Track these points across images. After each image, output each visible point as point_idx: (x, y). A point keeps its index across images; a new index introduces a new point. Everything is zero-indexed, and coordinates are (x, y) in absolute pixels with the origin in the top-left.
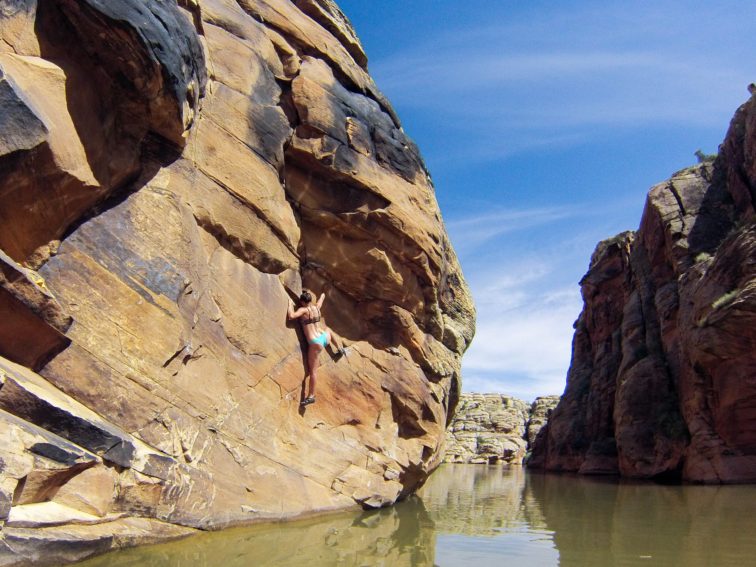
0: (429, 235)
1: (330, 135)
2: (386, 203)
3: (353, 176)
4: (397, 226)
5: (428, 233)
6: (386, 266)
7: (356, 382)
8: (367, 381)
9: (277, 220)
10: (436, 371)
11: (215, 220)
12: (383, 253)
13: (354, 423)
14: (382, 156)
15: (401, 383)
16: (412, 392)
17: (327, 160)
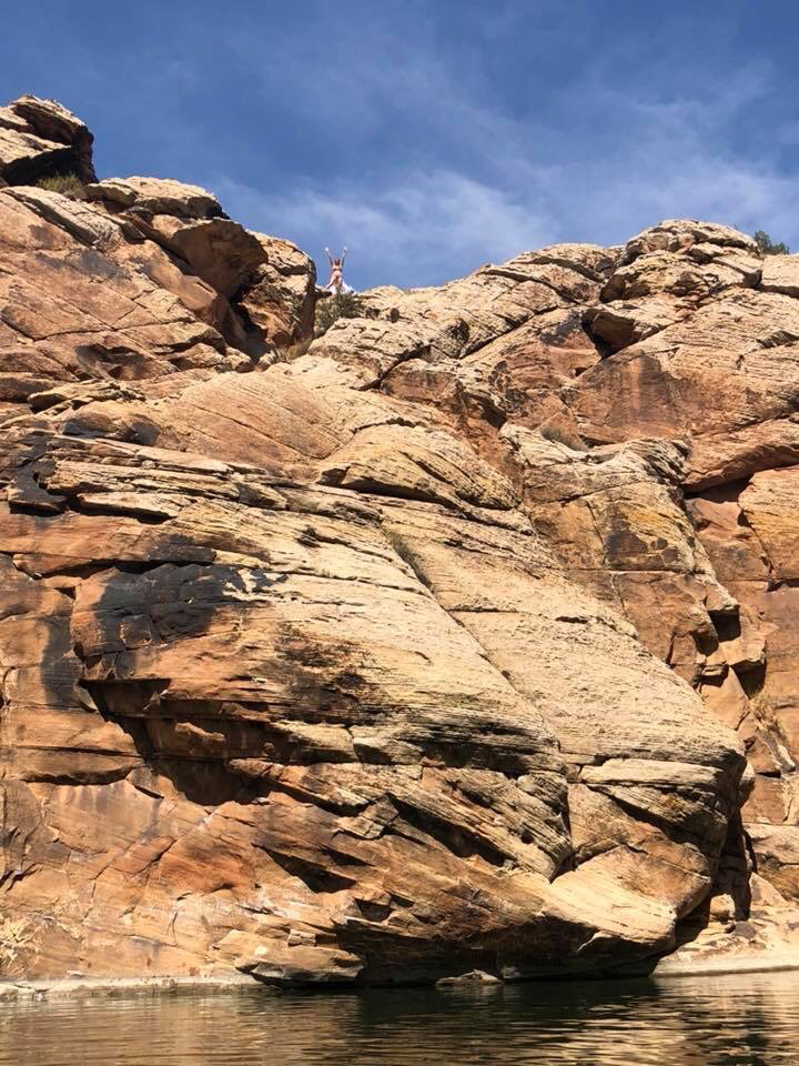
0: (230, 680)
1: (106, 653)
2: (166, 682)
3: (132, 678)
4: (183, 698)
5: (226, 679)
6: (195, 735)
7: (220, 846)
8: (233, 842)
9: (94, 744)
10: (340, 803)
11: (40, 772)
12: (188, 724)
13: (228, 886)
14: (164, 633)
15: (272, 833)
16: (294, 839)
17: (111, 676)
